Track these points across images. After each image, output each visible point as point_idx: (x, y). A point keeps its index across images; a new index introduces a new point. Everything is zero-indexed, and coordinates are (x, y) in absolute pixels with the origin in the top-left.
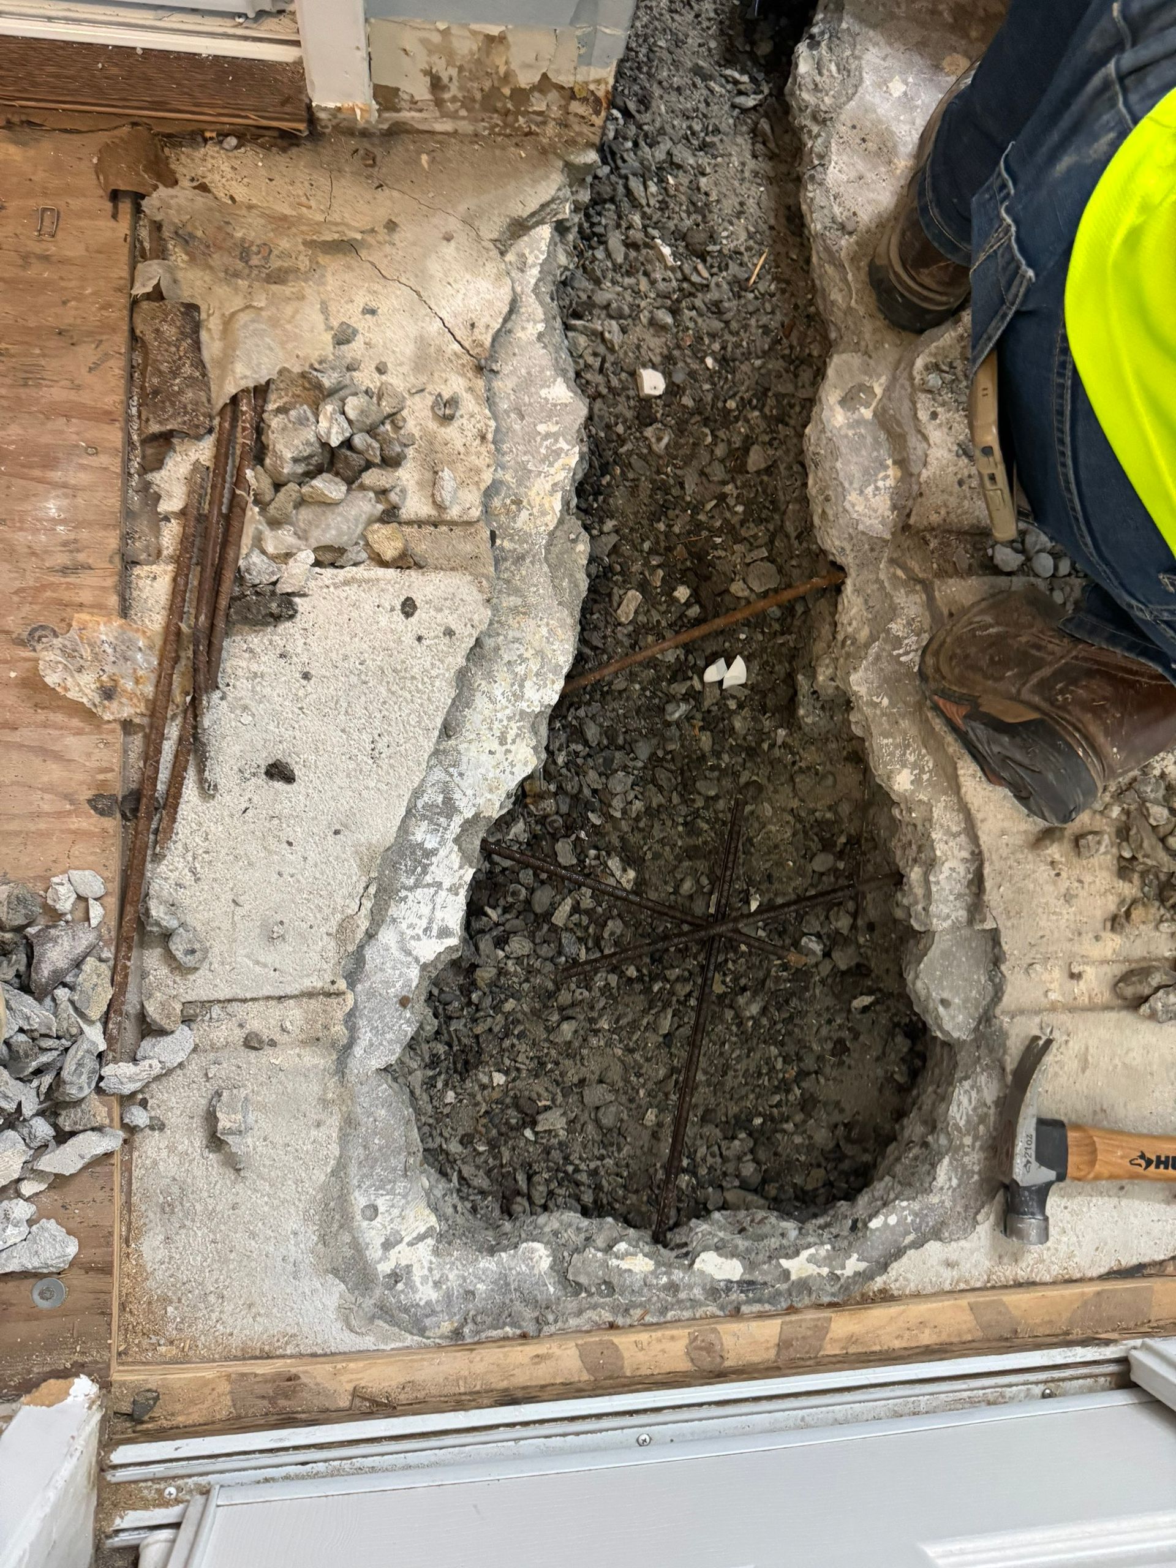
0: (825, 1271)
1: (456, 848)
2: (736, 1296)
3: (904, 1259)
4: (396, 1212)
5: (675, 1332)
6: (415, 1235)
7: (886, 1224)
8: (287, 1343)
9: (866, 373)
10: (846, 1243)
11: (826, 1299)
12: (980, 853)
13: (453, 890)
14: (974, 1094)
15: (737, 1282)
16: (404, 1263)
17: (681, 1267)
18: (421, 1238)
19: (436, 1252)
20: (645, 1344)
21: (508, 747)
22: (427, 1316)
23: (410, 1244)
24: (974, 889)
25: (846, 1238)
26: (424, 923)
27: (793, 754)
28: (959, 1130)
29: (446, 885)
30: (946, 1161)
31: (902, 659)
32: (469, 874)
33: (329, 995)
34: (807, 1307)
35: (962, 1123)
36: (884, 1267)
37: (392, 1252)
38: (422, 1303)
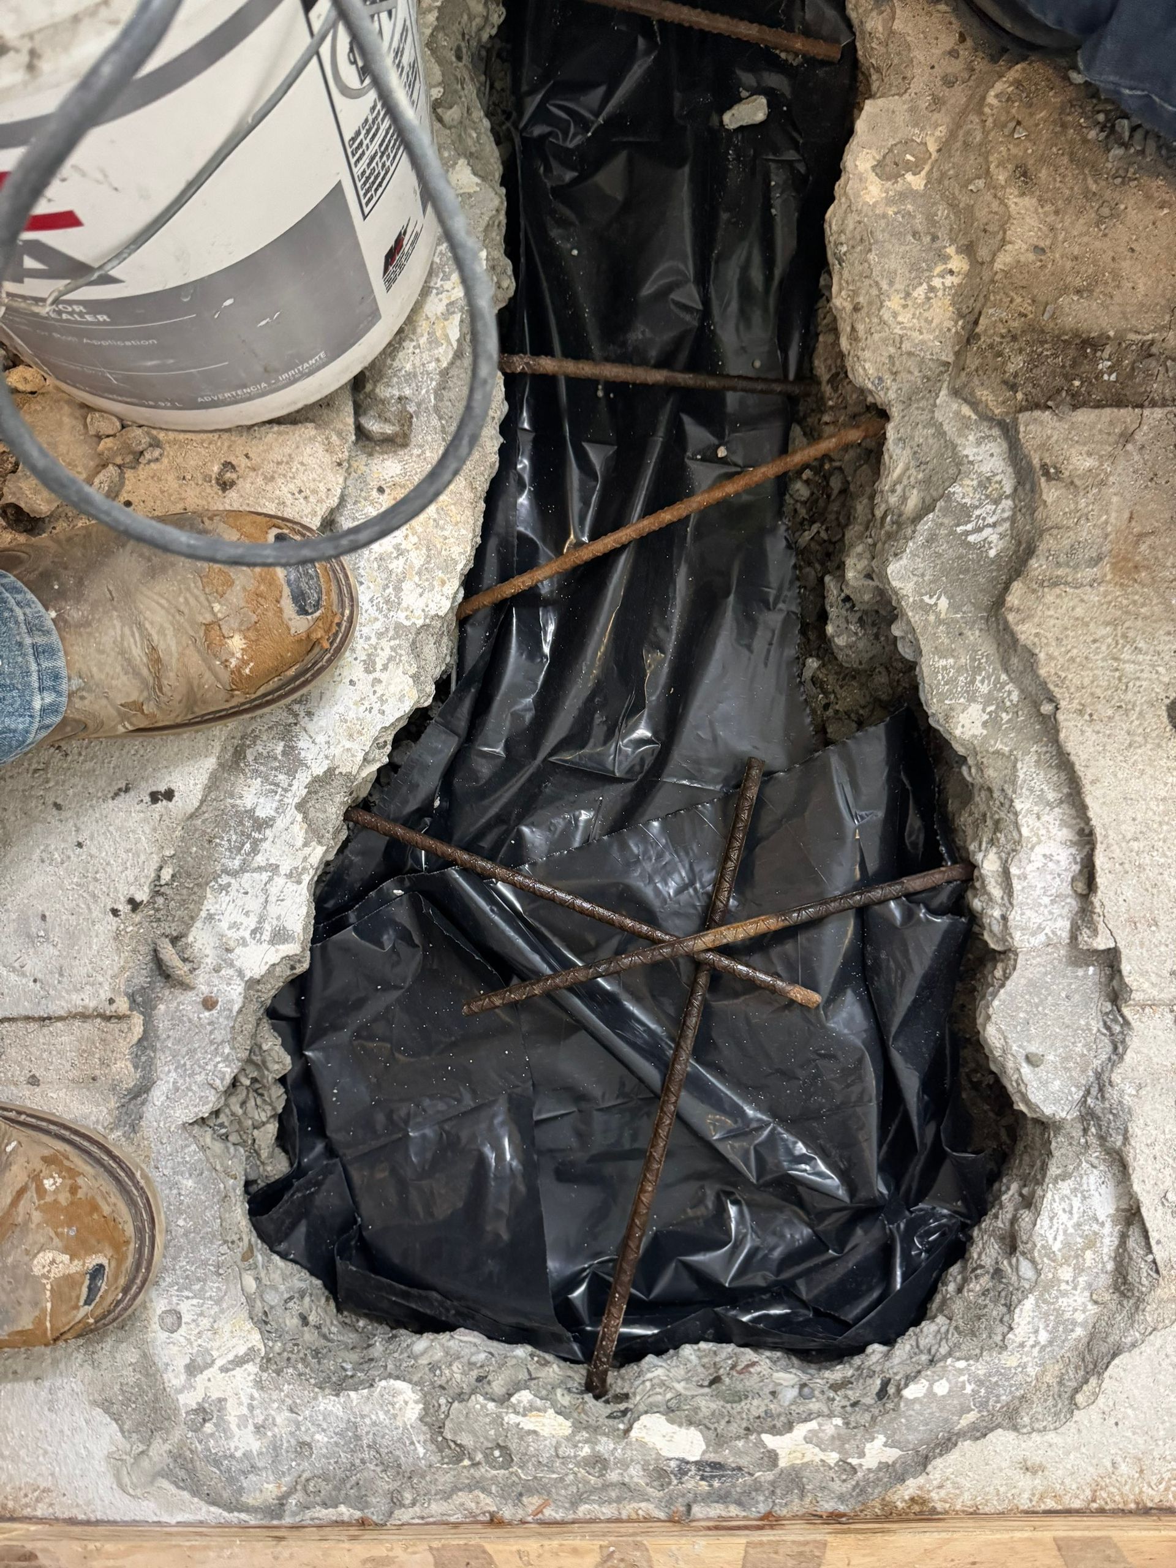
0: (833, 1458)
1: (299, 817)
2: (693, 1483)
3: (954, 1456)
4: (205, 1323)
5: (577, 1542)
6: (231, 1357)
7: (930, 1393)
8: (38, 1500)
9: (916, 125)
10: (867, 1416)
11: (828, 1506)
12: (1091, 833)
13: (294, 876)
14: (1076, 1202)
15: (696, 1463)
16: (215, 1395)
17: (612, 1433)
18: (239, 1362)
19: (259, 1384)
20: (533, 1556)
21: (377, 675)
22: (245, 1473)
23: (224, 1370)
24: (1081, 887)
25: (868, 1408)
26: (252, 922)
27: (825, 693)
28: (1050, 1255)
29: (285, 869)
30: (1029, 1303)
31: (971, 538)
32: (317, 854)
33: (108, 1018)
34: (795, 1517)
35: (1056, 1246)
36: (923, 1462)
37: (199, 1378)
38: (238, 1454)
